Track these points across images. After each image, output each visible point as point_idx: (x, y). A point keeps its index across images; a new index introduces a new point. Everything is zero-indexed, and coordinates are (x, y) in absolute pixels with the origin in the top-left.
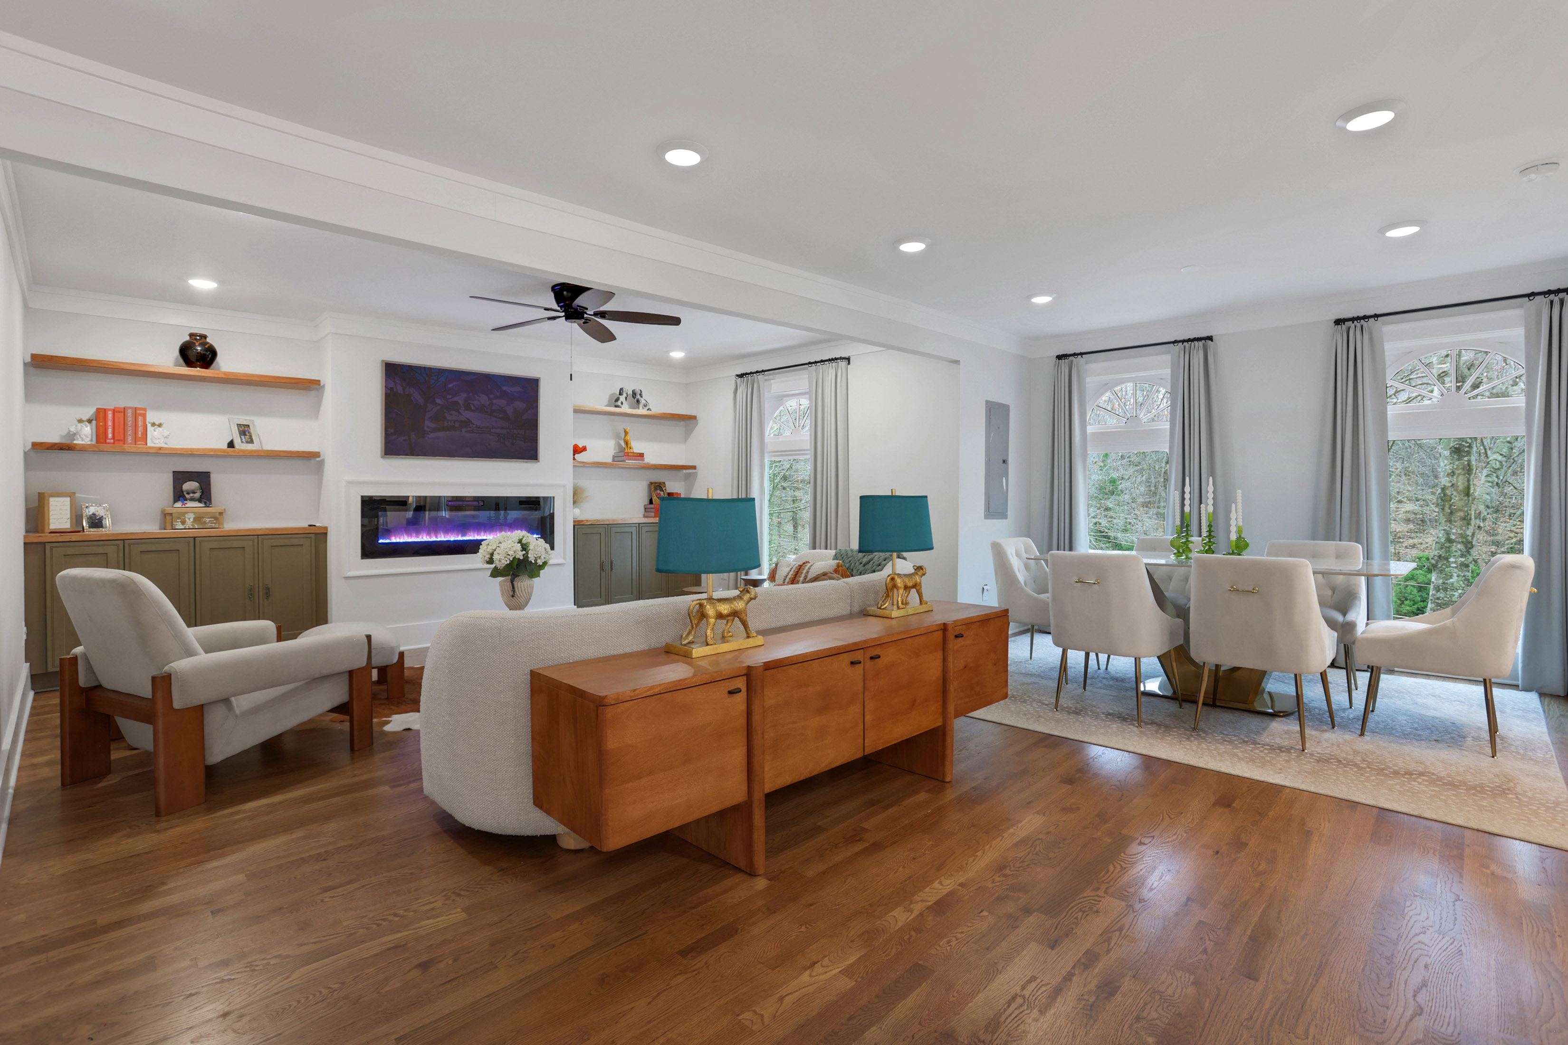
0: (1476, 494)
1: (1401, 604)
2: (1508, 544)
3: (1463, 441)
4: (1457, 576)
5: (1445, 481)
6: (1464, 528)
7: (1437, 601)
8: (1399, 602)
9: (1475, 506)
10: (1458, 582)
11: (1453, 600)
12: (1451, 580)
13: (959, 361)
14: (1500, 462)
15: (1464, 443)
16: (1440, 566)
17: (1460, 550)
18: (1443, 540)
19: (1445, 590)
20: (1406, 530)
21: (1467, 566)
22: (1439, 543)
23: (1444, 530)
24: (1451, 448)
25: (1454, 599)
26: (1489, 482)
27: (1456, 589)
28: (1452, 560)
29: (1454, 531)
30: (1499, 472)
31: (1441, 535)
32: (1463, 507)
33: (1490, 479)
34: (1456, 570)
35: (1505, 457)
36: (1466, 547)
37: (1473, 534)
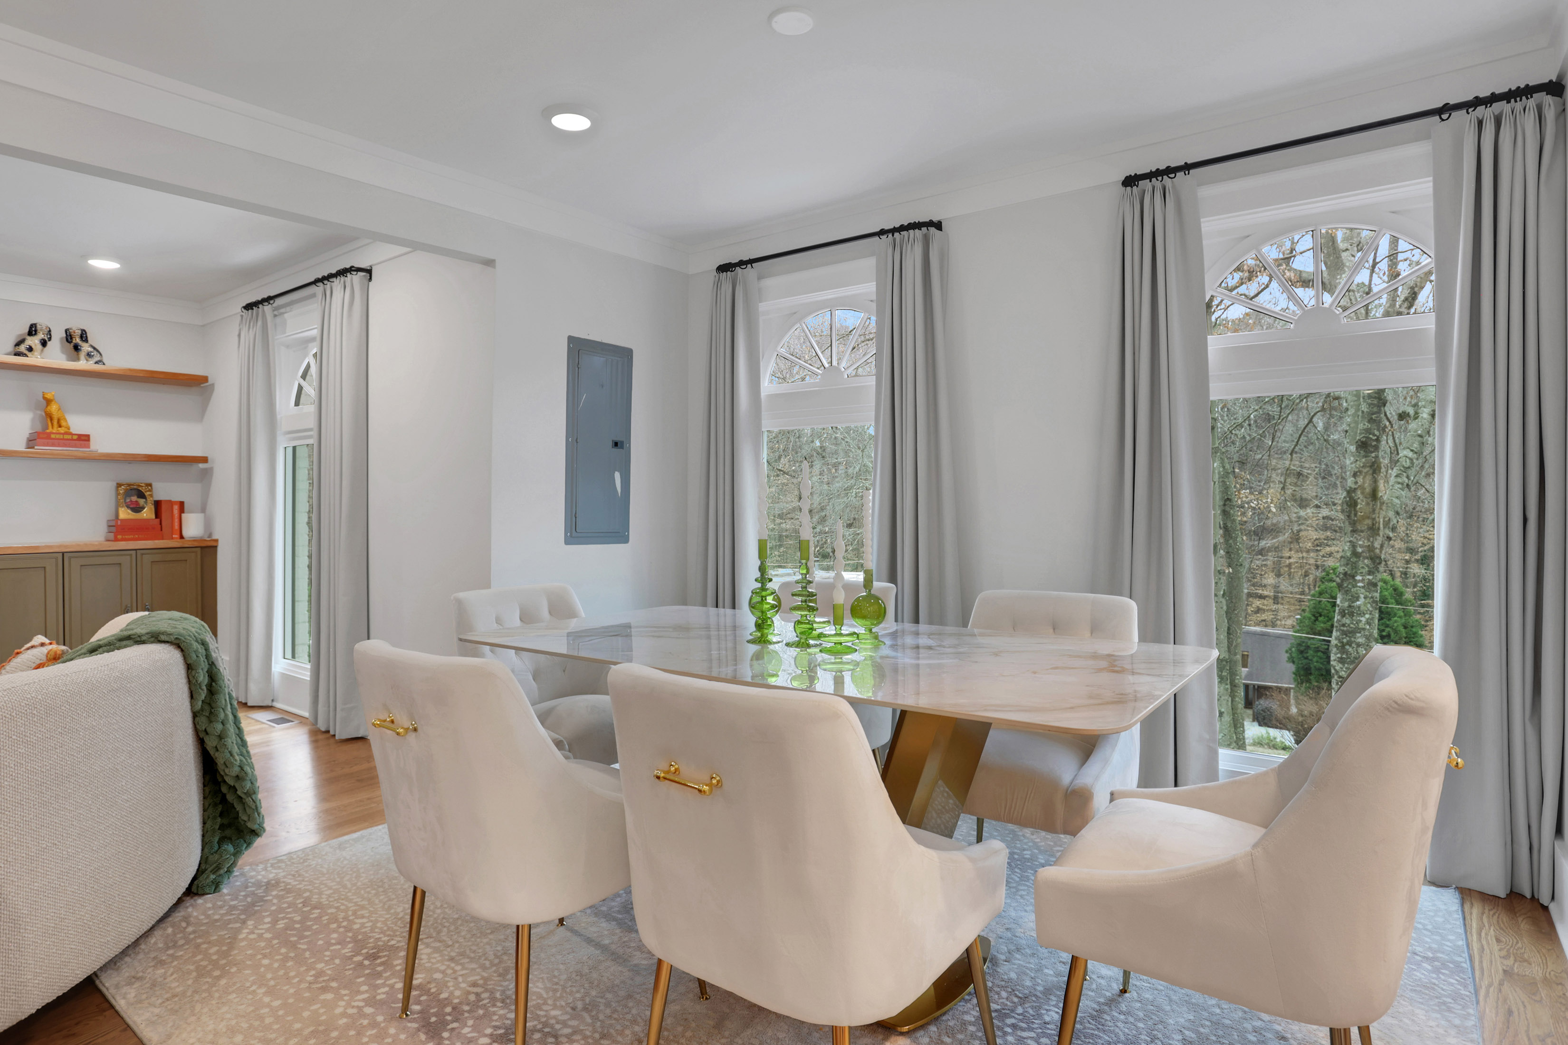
0: (1385, 498)
1: (1315, 621)
2: (1421, 552)
3: (1370, 434)
4: (1365, 598)
5: (1350, 482)
6: (1371, 539)
7: (1342, 628)
8: (1313, 618)
9: (1384, 513)
10: (1365, 604)
11: (1360, 627)
12: (1358, 603)
13: (494, 261)
14: (1411, 459)
15: (1371, 436)
16: (1345, 585)
17: (1367, 566)
18: (1348, 554)
19: (1351, 614)
20: (1323, 537)
21: (1375, 585)
22: (1344, 557)
23: (1350, 542)
24: (1357, 442)
25: (1361, 625)
26: (1399, 483)
27: (1364, 613)
28: (1359, 578)
29: (1361, 543)
30: (1410, 472)
31: (1346, 548)
32: (1370, 513)
33: (1399, 480)
34: (1363, 590)
35: (1416, 453)
36: (1374, 562)
37: (1382, 546)
